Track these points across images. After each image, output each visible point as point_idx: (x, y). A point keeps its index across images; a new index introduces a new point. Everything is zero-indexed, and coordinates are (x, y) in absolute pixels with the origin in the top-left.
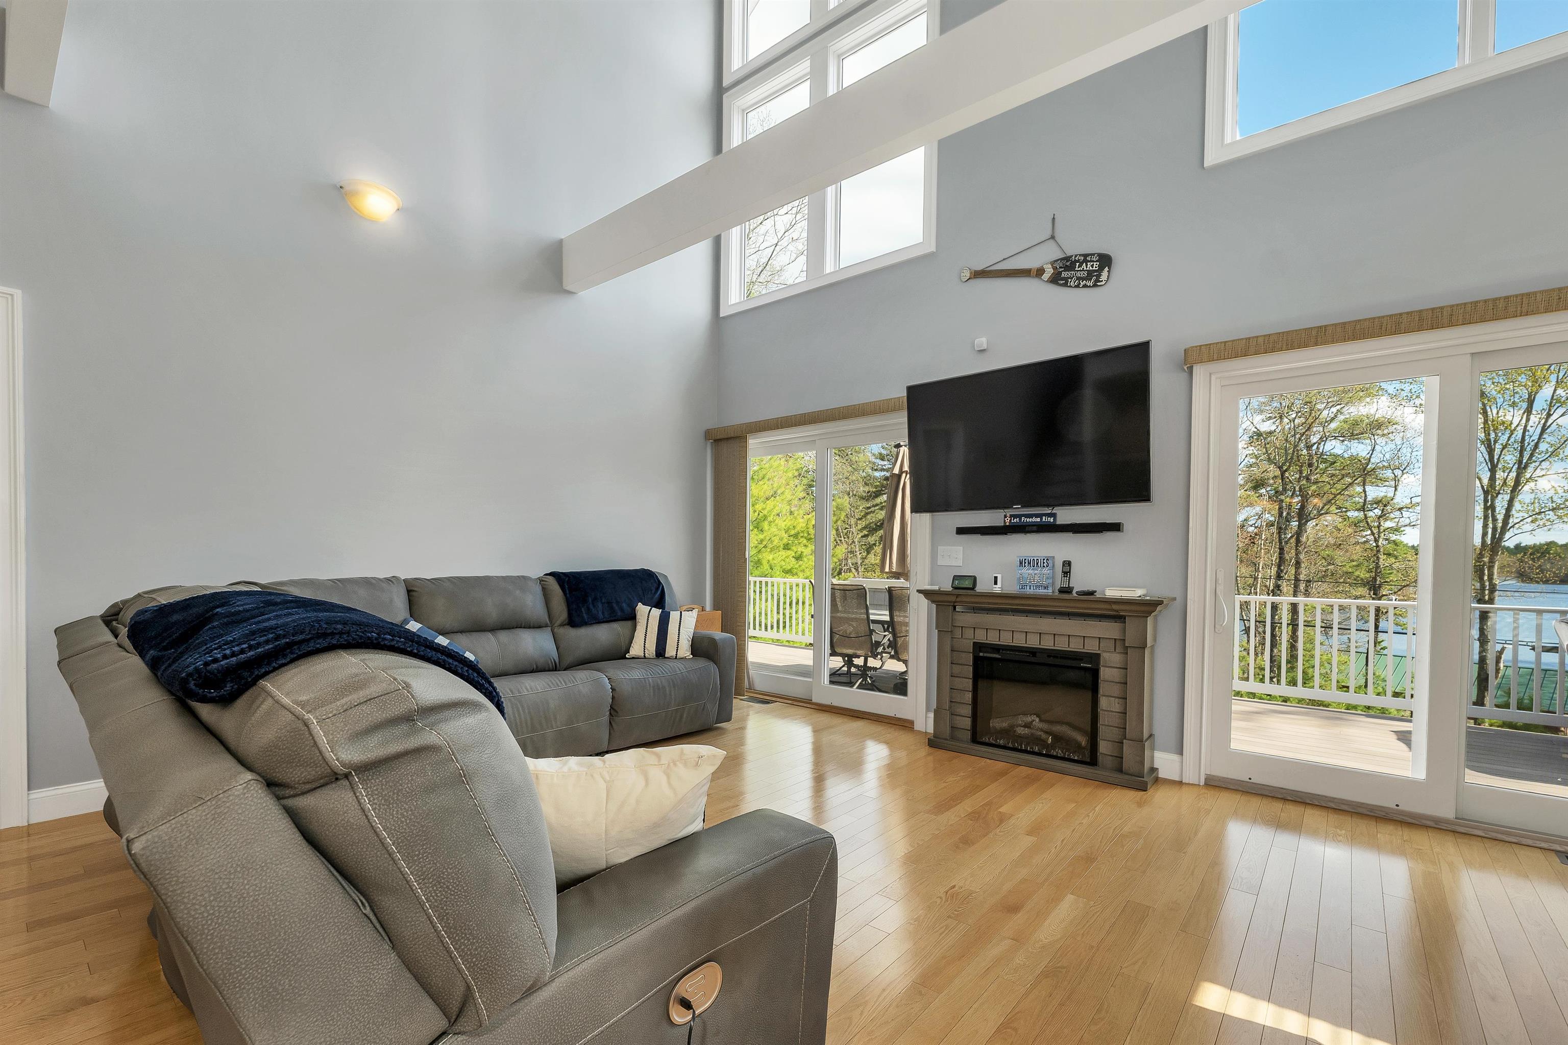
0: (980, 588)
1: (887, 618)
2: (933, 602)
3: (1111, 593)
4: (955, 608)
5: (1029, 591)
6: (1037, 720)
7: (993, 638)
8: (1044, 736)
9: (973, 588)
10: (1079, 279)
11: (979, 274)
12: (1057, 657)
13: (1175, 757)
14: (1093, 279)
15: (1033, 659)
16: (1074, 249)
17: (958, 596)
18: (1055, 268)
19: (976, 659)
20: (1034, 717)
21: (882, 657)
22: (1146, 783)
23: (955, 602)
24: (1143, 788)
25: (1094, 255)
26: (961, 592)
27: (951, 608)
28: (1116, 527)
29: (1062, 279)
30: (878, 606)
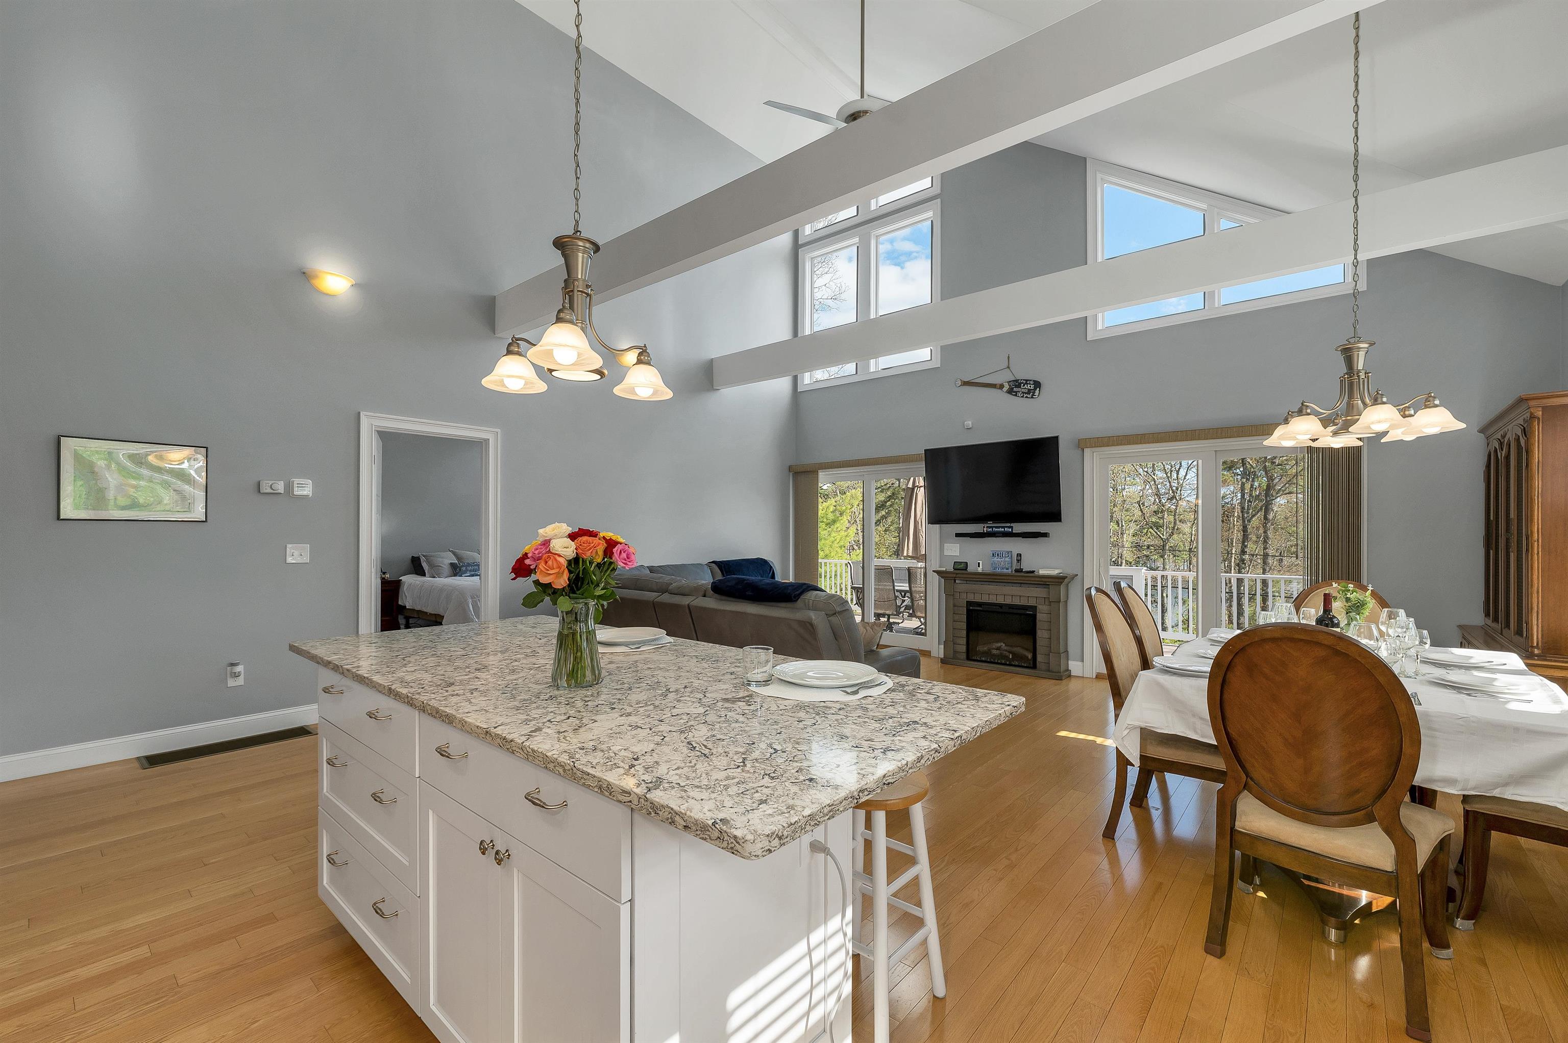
0: (970, 569)
1: (908, 589)
2: (942, 577)
3: (1042, 572)
4: (955, 581)
5: (999, 571)
6: (1004, 645)
7: (978, 599)
8: (1007, 654)
9: (966, 569)
10: (1023, 392)
11: (966, 383)
12: (1013, 609)
13: (1080, 663)
14: (1030, 393)
15: (1000, 610)
16: (1021, 376)
17: (957, 574)
18: (1010, 386)
19: (968, 611)
20: (1002, 644)
21: (903, 615)
22: (1062, 676)
23: (955, 577)
24: (1060, 679)
25: (1031, 380)
26: (958, 572)
27: (953, 581)
28: (1045, 535)
29: (1014, 392)
30: (901, 581)
